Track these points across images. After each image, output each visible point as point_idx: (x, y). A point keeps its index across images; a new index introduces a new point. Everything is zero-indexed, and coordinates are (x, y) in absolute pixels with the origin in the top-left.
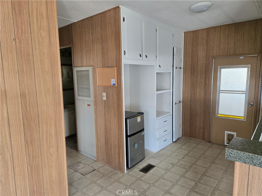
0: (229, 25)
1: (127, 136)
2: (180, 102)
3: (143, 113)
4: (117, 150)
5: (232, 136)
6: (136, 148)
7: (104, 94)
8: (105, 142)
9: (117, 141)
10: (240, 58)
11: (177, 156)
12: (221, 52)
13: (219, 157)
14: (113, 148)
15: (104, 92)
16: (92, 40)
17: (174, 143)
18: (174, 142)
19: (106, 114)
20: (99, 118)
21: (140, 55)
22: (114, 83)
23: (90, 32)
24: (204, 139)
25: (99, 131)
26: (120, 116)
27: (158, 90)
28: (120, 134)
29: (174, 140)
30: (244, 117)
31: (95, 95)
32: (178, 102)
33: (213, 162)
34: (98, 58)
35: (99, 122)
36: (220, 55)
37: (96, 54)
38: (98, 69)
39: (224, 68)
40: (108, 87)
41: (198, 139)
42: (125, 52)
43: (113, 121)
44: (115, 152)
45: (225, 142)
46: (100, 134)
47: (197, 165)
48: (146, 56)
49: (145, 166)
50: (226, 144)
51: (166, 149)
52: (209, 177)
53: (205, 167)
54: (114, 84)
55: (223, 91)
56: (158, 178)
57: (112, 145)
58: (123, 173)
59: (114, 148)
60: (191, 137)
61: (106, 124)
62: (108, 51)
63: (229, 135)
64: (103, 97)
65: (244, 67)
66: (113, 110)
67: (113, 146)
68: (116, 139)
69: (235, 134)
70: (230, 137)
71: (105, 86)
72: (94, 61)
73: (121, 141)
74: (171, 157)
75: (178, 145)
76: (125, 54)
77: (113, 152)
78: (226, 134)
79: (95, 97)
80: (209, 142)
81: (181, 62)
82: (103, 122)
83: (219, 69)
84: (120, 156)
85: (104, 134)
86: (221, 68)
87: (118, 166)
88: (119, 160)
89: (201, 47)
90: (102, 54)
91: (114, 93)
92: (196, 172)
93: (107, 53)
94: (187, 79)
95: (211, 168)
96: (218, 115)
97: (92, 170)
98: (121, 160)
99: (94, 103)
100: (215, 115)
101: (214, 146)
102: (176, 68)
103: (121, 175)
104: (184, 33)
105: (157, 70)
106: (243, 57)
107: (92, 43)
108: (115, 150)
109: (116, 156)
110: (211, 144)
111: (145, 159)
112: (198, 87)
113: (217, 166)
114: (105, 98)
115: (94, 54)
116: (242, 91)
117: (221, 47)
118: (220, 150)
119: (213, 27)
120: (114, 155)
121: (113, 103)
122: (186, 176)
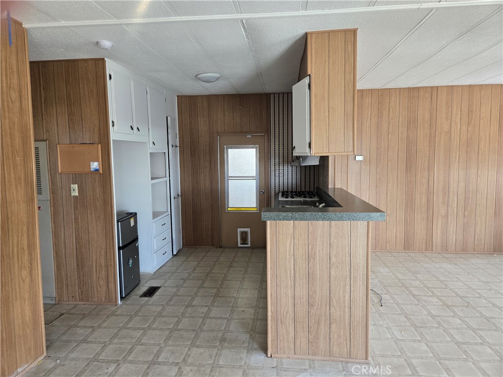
0: (233, 95)
1: (119, 248)
2: (178, 195)
3: (136, 214)
4: (103, 273)
5: (246, 233)
6: (130, 266)
7: (75, 186)
8: (78, 265)
9: (103, 258)
10: (248, 136)
11: (185, 270)
12: (226, 128)
13: (236, 260)
14: (95, 271)
15: (73, 184)
16: (45, 98)
17: (175, 257)
18: (175, 255)
19: (78, 219)
20: (62, 228)
21: (131, 127)
22: (98, 168)
23: (40, 85)
24: (213, 245)
25: (63, 250)
26: (108, 218)
27: (152, 179)
28: (108, 246)
29: (175, 253)
30: (256, 208)
31: (52, 189)
32: (176, 196)
33: (230, 266)
34: (59, 129)
35: (63, 235)
36: (226, 131)
37: (55, 122)
38: (60, 146)
39: (231, 148)
40: (82, 174)
41: (206, 246)
42: (113, 122)
43: (95, 228)
44: (99, 277)
45: (239, 243)
46: (65, 255)
47: (214, 273)
48: (138, 128)
49: (145, 290)
50: (239, 245)
51: (167, 265)
52: (230, 280)
53: (224, 273)
54: (97, 170)
55: (231, 177)
56: (170, 297)
57: (92, 266)
58: (116, 305)
59: (98, 270)
60: (196, 245)
61: (79, 235)
62: (82, 119)
63: (242, 233)
64: (72, 191)
65: (252, 148)
66: (94, 210)
67: (94, 268)
68: (100, 255)
69: (248, 230)
70: (244, 235)
71: (76, 173)
72: (49, 132)
73: (110, 256)
74: (179, 273)
75: (181, 259)
76: (113, 125)
77: (95, 278)
78: (239, 232)
79: (53, 192)
80: (220, 247)
81: (177, 138)
82: (72, 232)
83: (225, 150)
84: (110, 280)
85: (75, 252)
86: (227, 148)
87: (106, 298)
88: (108, 286)
89: (202, 119)
90: (70, 122)
91: (97, 183)
92: (214, 280)
93: (81, 122)
94: (185, 163)
95: (230, 272)
96: (229, 209)
97: (58, 316)
98: (111, 286)
99: (50, 203)
100: (225, 209)
101: (226, 250)
102: (172, 146)
103: (114, 308)
104: (177, 96)
105: (151, 149)
106: (250, 136)
107: (45, 103)
108: (98, 274)
109: (102, 282)
110: (222, 249)
111: (141, 283)
112: (202, 173)
113: (235, 268)
114: (76, 193)
115: (51, 120)
116: (252, 177)
117: (226, 122)
118: (234, 253)
119: (215, 95)
120: (96, 282)
121: (93, 200)
122: (204, 286)
